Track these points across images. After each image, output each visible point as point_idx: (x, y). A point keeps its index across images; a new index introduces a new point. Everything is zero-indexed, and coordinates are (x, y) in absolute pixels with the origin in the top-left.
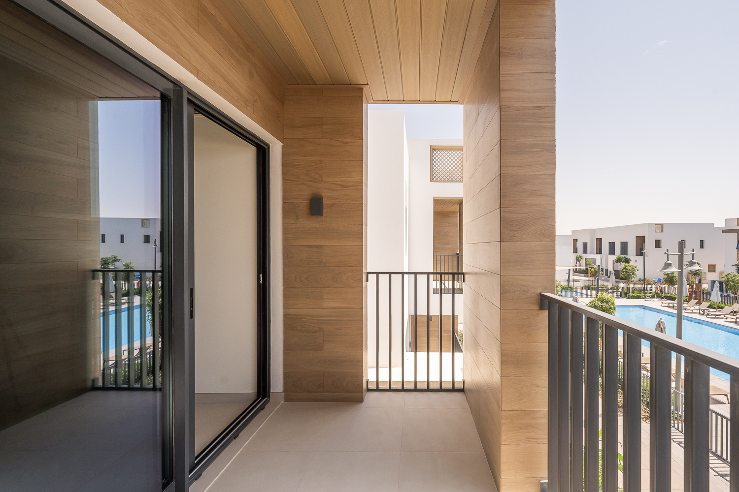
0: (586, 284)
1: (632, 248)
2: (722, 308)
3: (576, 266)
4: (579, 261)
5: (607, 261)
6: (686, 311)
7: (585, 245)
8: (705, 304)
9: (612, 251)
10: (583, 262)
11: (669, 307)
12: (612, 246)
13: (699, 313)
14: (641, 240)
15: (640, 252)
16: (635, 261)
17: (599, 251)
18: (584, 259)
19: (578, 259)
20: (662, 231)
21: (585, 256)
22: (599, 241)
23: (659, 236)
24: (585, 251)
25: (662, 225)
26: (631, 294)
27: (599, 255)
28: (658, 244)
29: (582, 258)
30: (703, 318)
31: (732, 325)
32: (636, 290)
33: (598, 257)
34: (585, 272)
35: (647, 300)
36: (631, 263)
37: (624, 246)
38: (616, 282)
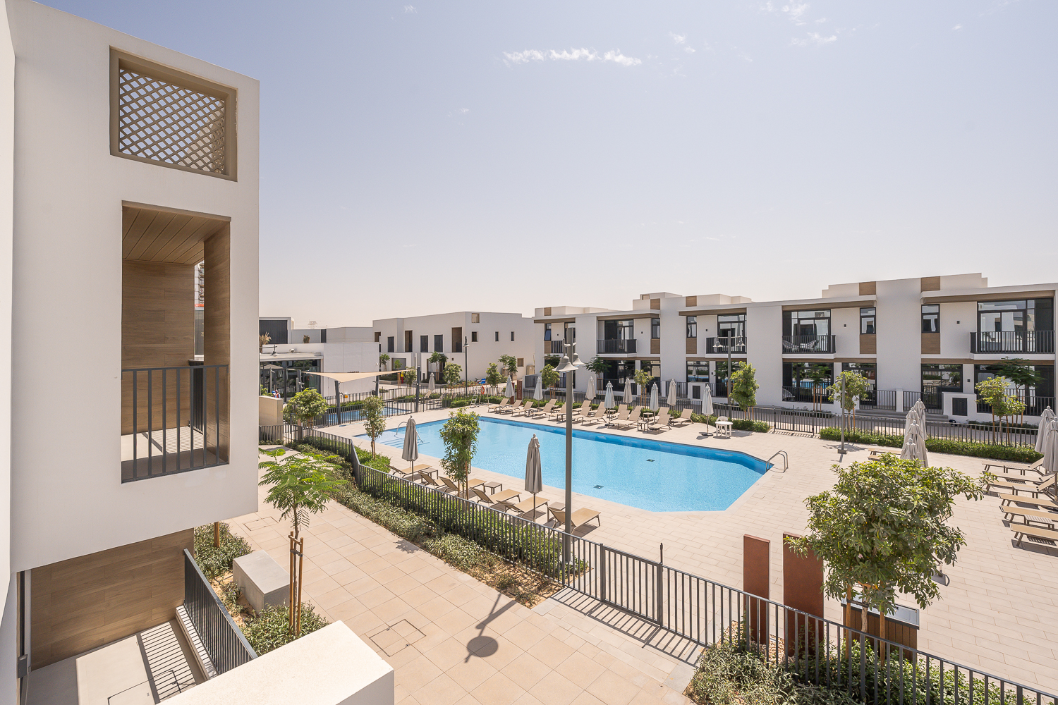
0: (398, 394)
1: (448, 343)
2: (544, 405)
3: (380, 371)
4: (384, 363)
5: (419, 361)
6: (514, 415)
7: (391, 340)
8: (529, 403)
9: (424, 348)
10: (389, 363)
11: (496, 412)
12: (424, 340)
13: (525, 416)
14: (457, 332)
15: (457, 348)
16: (454, 359)
17: (409, 348)
18: (391, 360)
19: (383, 360)
20: (478, 322)
21: (391, 355)
22: (409, 334)
23: (475, 328)
24: (391, 349)
25: (478, 315)
26: (455, 402)
27: (410, 354)
28: (474, 337)
29: (388, 359)
30: (529, 420)
31: (555, 424)
32: (459, 396)
33: (408, 356)
34: (392, 378)
35: (472, 406)
36: (449, 362)
37: (439, 339)
38: (437, 387)
